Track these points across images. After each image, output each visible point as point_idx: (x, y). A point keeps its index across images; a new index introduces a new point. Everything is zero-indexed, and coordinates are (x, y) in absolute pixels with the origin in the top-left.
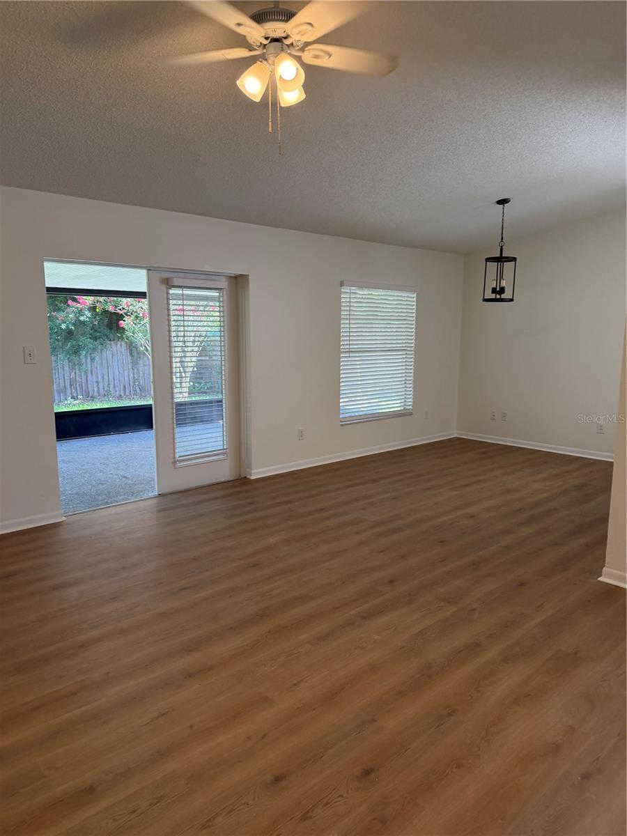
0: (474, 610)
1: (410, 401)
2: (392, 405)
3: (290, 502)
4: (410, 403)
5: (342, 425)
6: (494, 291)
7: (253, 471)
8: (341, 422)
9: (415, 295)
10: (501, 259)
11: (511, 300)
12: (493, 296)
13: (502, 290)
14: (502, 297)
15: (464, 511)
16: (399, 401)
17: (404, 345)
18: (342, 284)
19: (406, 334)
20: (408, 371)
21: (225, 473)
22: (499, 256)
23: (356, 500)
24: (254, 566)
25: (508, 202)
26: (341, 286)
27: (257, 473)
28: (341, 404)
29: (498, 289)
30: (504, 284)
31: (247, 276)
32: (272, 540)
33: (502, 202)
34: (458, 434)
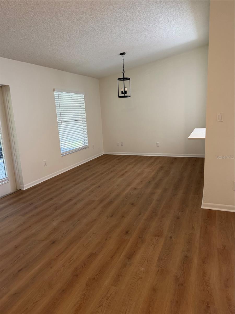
0: (171, 238)
1: (87, 142)
2: (80, 144)
3: (51, 199)
4: (87, 143)
5: (62, 156)
6: (122, 93)
7: (24, 186)
8: (62, 155)
9: (83, 96)
10: (124, 79)
11: (130, 96)
12: (123, 95)
13: (126, 92)
14: (125, 95)
15: (130, 187)
16: (82, 143)
17: (81, 118)
18: (54, 90)
19: (82, 113)
20: (84, 129)
21: (8, 189)
22: (123, 77)
23: (83, 191)
24: (54, 242)
25: (124, 54)
26: (54, 91)
27: (26, 186)
28: (61, 147)
29: (124, 92)
30: (126, 89)
31: (9, 85)
32: (55, 224)
33: (122, 54)
34: (105, 153)
